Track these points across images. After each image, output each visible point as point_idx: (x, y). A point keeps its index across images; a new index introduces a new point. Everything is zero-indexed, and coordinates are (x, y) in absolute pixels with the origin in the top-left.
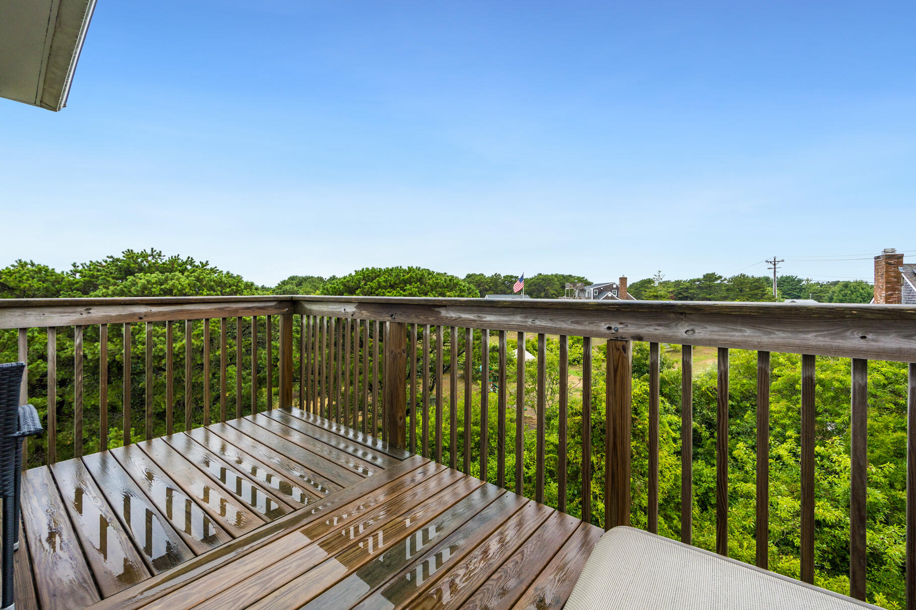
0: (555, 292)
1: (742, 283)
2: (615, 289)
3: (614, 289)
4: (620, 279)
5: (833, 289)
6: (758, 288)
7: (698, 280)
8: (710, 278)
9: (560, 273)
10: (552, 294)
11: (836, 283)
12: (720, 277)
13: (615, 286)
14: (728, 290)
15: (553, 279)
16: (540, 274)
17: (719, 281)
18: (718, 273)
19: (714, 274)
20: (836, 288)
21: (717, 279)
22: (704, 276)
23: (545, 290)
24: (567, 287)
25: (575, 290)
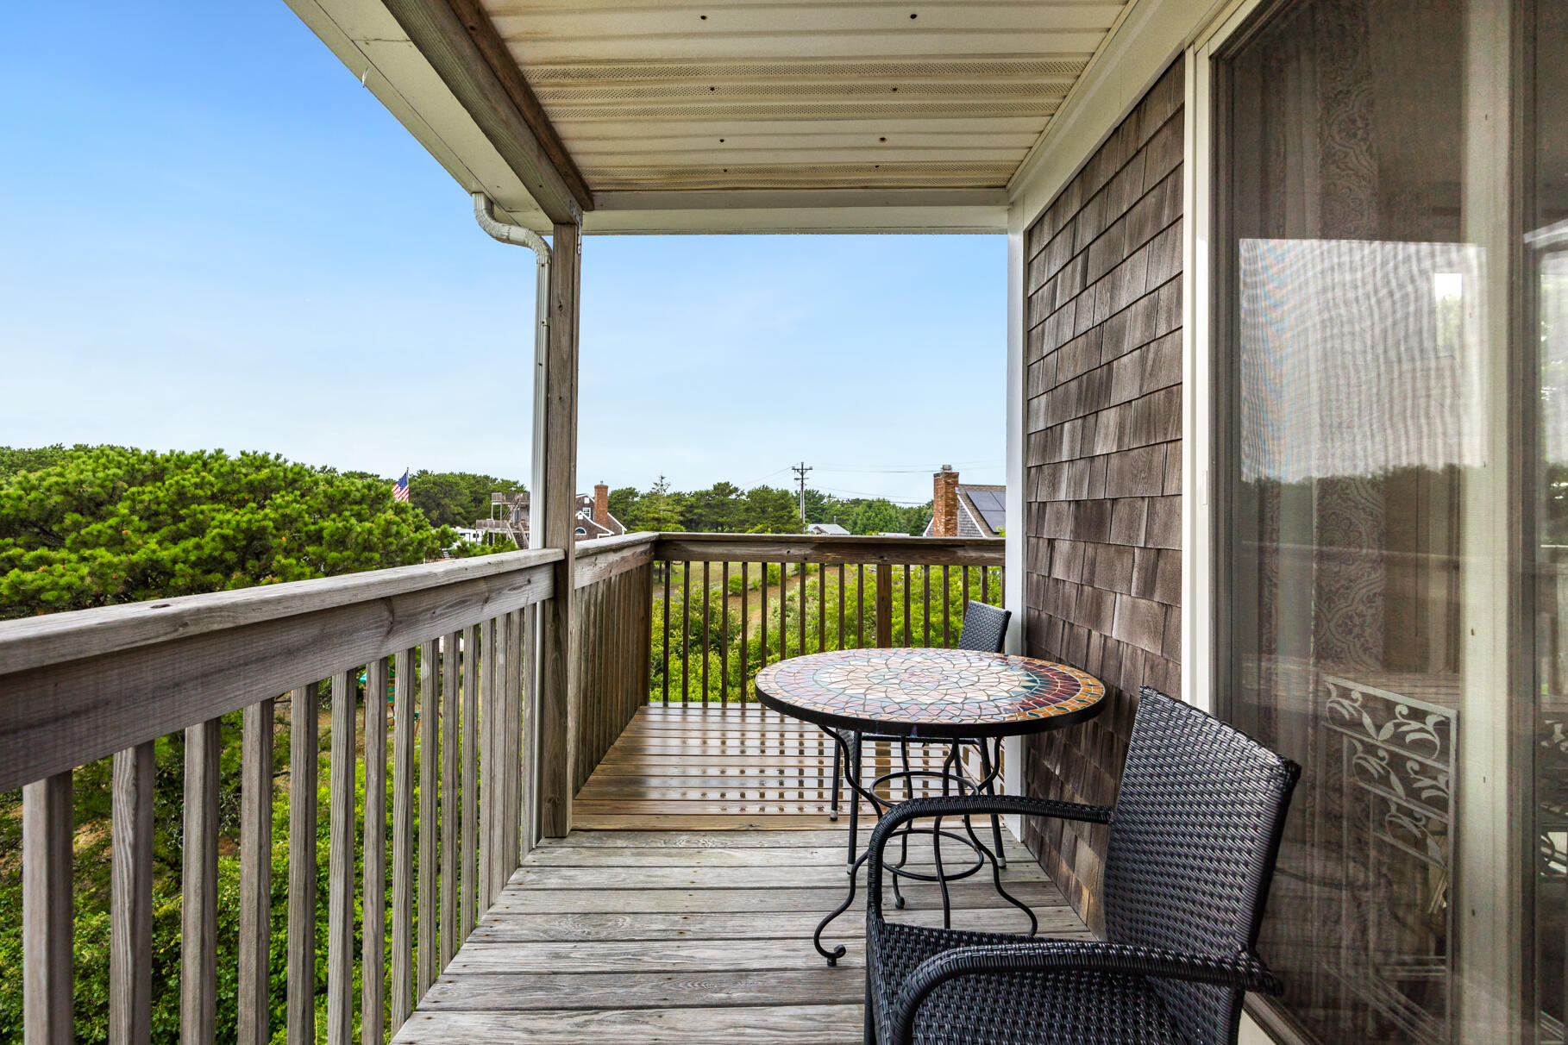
0: (462, 510)
1: (765, 500)
2: (588, 505)
3: (585, 505)
4: (596, 487)
5: (856, 510)
6: (784, 507)
7: (707, 493)
8: (723, 490)
9: (469, 471)
10: (455, 515)
11: (857, 502)
12: (736, 489)
13: (587, 501)
14: (747, 510)
15: (457, 484)
16: (425, 472)
17: (733, 496)
18: (734, 483)
19: (727, 484)
20: (860, 509)
21: (731, 492)
22: (715, 488)
23: (439, 505)
24: (496, 501)
25: (511, 507)
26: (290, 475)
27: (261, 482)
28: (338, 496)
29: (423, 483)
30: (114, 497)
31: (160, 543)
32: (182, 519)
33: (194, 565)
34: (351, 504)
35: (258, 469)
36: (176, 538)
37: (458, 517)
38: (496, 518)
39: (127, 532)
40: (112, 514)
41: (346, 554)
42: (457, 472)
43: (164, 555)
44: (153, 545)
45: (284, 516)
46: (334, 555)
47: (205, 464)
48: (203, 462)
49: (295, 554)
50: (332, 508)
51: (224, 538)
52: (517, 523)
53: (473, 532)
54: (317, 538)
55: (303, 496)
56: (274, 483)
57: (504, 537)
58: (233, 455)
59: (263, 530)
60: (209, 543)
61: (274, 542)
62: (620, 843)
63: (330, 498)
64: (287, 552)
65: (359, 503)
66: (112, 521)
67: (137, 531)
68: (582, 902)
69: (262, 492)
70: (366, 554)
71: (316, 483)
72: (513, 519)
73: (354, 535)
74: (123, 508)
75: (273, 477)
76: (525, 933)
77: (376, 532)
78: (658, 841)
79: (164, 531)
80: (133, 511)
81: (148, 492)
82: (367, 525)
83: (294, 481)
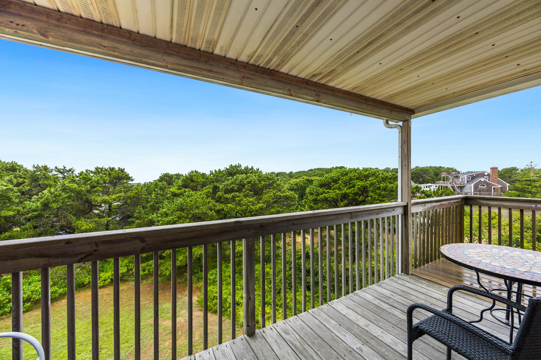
0: (431, 178)
4: (491, 168)
13: (486, 174)
16: (418, 167)
23: (422, 177)
24: (443, 175)
25: (450, 177)
26: (373, 173)
27: (367, 175)
28: (385, 178)
29: (417, 170)
30: (339, 179)
31: (347, 189)
32: (351, 184)
33: (353, 194)
34: (388, 179)
35: (366, 171)
36: (350, 188)
37: (429, 180)
38: (444, 180)
39: (341, 187)
40: (339, 183)
41: (387, 192)
42: (429, 166)
43: (348, 191)
44: (345, 190)
45: (372, 183)
46: (383, 193)
47: (355, 171)
48: (355, 170)
49: (374, 192)
50: (383, 181)
51: (358, 188)
52: (452, 182)
53: (435, 185)
54: (379, 188)
55: (376, 178)
56: (369, 175)
57: (447, 187)
58: (361, 168)
59: (367, 186)
60: (356, 189)
61: (369, 189)
62: (424, 282)
63: (383, 178)
64: (372, 192)
65: (390, 179)
66: (339, 184)
67: (343, 186)
68: (404, 289)
69: (367, 177)
70: (392, 193)
71: (379, 174)
72: (451, 181)
73: (388, 188)
74: (340, 182)
75: (369, 173)
76: (387, 288)
77: (394, 187)
78: (437, 286)
79: (348, 186)
80: (342, 182)
81: (345, 178)
82: (392, 185)
83: (374, 174)
